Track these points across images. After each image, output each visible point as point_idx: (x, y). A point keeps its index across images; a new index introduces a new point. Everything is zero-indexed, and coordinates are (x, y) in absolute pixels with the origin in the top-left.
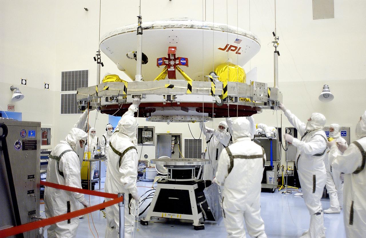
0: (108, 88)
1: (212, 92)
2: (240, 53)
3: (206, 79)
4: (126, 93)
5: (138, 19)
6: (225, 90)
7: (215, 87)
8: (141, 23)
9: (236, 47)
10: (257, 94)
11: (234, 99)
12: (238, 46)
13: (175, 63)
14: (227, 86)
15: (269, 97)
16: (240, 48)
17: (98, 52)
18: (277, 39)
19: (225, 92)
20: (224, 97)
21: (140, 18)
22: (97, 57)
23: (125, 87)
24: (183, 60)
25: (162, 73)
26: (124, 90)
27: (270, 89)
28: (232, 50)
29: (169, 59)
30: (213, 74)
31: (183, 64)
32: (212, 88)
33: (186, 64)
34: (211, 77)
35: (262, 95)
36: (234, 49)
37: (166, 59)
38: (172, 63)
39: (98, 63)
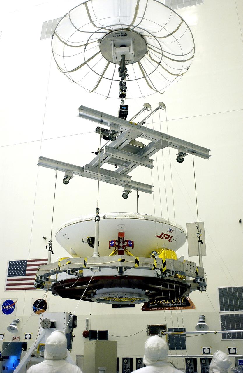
0: (71, 262)
1: (154, 266)
2: (172, 241)
3: (149, 256)
4: (86, 266)
5: (97, 210)
6: (164, 265)
7: (156, 262)
8: (98, 213)
9: (169, 236)
10: (189, 271)
11: (171, 272)
12: (171, 235)
13: (123, 245)
14: (165, 261)
15: (197, 274)
16: (172, 237)
17: (50, 242)
18: (200, 231)
19: (164, 267)
20: (164, 270)
21: (98, 209)
22: (48, 246)
23: (85, 261)
24: (130, 242)
25: (113, 253)
26: (84, 264)
27: (198, 268)
28: (166, 238)
29: (119, 242)
30: (154, 252)
31: (130, 246)
32: (154, 263)
33: (132, 246)
34: (153, 254)
35: (192, 271)
36: (167, 237)
37: (116, 241)
38: (121, 245)
39: (49, 251)
